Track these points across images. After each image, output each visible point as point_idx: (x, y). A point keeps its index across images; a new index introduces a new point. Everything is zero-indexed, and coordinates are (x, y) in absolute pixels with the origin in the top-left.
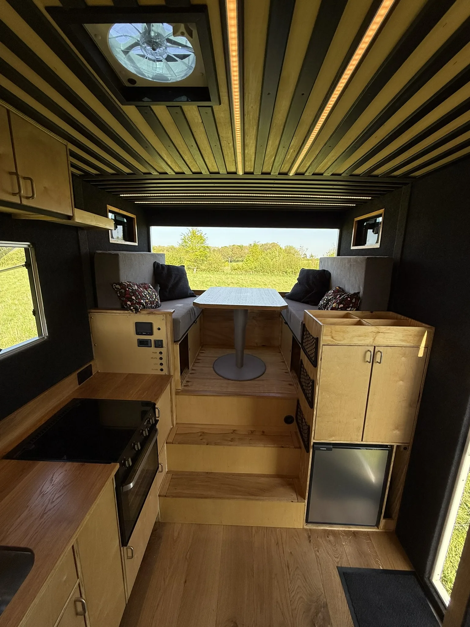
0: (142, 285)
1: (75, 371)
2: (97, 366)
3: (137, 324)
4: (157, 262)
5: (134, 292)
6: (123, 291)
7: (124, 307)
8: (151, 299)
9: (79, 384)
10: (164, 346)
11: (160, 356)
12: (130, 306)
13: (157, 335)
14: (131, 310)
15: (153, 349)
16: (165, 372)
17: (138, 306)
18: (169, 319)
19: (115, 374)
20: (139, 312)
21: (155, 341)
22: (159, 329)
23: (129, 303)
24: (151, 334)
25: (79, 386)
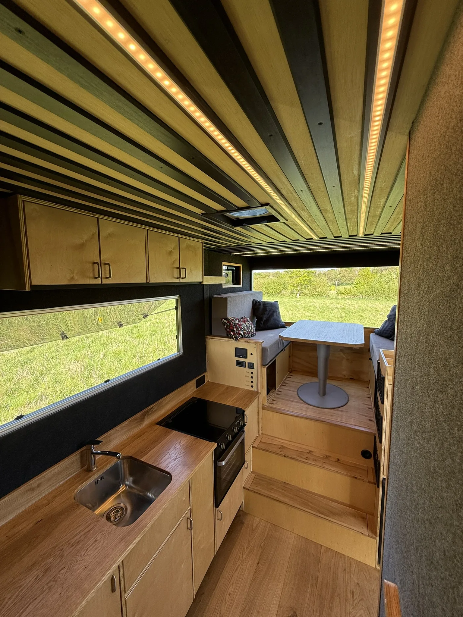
0: (242, 319)
1: (195, 378)
2: (209, 377)
3: (237, 349)
4: (256, 299)
5: (236, 325)
6: (228, 324)
7: (228, 336)
8: (248, 330)
9: (197, 388)
10: (254, 368)
11: (252, 375)
12: (232, 336)
13: (250, 359)
14: (233, 338)
15: (246, 369)
16: (254, 389)
17: (238, 336)
18: (260, 348)
19: (220, 385)
20: (239, 340)
21: (248, 363)
22: (252, 354)
23: (232, 333)
24: (246, 357)
25: (196, 389)
